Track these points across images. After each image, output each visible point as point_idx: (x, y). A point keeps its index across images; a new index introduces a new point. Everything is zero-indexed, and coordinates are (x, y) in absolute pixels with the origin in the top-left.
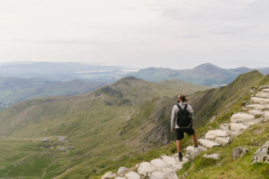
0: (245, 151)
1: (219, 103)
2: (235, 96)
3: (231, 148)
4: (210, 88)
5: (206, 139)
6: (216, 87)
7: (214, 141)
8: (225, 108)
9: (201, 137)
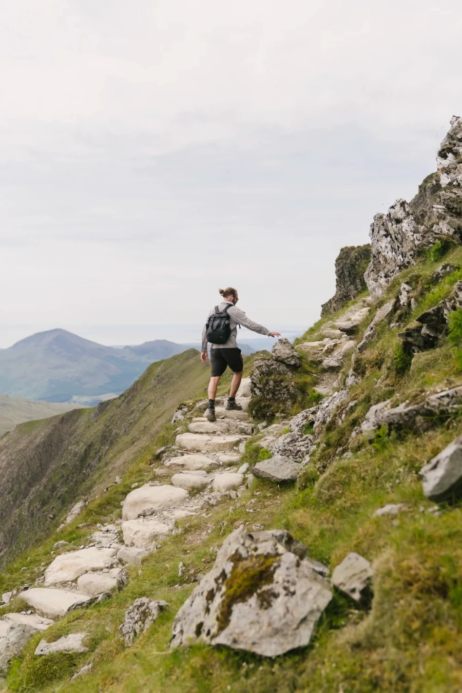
0: (155, 612)
1: (96, 453)
2: (142, 428)
3: (122, 605)
4: (67, 407)
5: (48, 587)
6: (86, 403)
7: (75, 587)
8: (114, 468)
9: (33, 580)
